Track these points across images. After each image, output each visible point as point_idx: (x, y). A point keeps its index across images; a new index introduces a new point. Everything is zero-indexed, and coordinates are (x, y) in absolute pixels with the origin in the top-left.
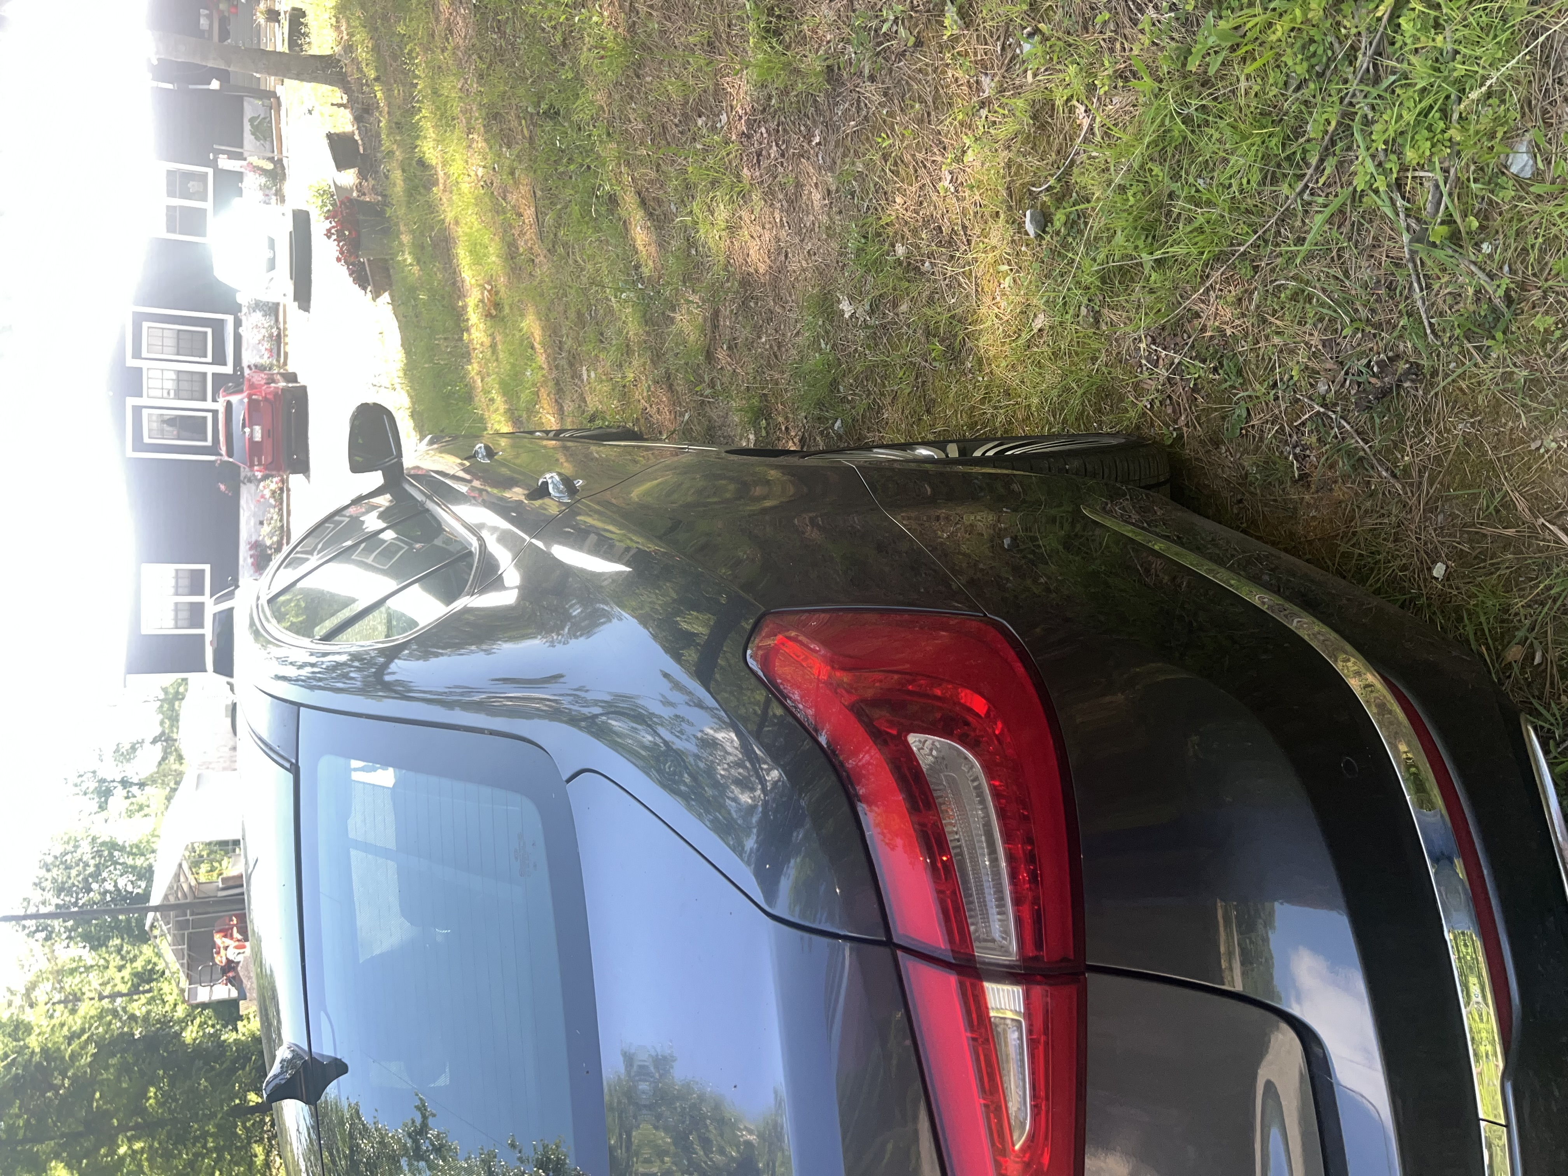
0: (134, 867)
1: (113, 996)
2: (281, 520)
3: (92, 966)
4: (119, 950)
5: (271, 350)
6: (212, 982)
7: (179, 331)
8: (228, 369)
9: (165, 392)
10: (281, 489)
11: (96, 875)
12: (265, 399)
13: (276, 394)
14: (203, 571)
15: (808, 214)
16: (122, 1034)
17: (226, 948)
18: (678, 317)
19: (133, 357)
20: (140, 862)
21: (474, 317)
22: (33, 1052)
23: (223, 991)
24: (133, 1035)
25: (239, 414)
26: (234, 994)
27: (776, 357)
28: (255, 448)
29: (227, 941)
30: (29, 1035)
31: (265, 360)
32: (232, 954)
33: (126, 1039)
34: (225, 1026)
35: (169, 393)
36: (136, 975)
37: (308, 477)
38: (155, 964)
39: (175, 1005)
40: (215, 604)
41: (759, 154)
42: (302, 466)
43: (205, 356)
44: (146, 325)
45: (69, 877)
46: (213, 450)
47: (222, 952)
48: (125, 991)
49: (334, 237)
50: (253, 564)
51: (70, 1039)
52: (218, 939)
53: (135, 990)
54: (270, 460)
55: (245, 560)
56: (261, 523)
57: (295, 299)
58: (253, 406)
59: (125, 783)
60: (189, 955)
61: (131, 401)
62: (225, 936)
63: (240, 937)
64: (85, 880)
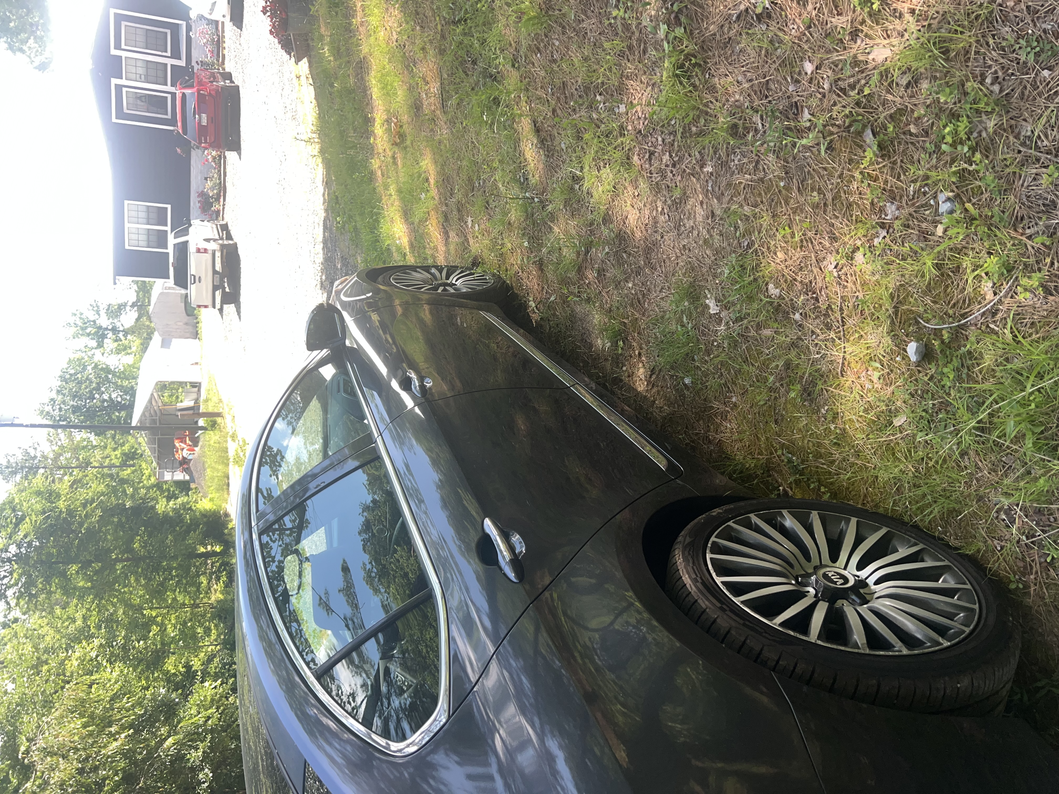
0: (122, 386)
1: (111, 466)
2: (220, 179)
3: (96, 446)
4: (113, 437)
5: (212, 52)
6: (173, 471)
7: (147, 30)
8: (182, 63)
9: (138, 76)
10: (220, 156)
11: (98, 389)
12: (210, 94)
13: (217, 91)
14: (166, 208)
15: (689, 219)
16: (118, 505)
17: (182, 449)
18: (556, 229)
19: (115, 48)
20: (125, 383)
21: (379, 130)
22: (61, 511)
23: (180, 476)
24: (125, 505)
25: (191, 104)
26: (187, 478)
27: (639, 302)
28: (202, 130)
29: (183, 445)
30: (59, 500)
31: (209, 59)
32: (185, 453)
33: (121, 509)
34: (181, 492)
35: (141, 78)
36: (124, 454)
37: (240, 154)
38: (136, 449)
39: (150, 476)
40: (175, 238)
41: (652, 154)
42: (236, 146)
43: (166, 51)
44: (124, 24)
45: (80, 389)
46: (173, 122)
47: (180, 451)
48: (118, 464)
49: (269, 14)
50: (200, 207)
51: (84, 505)
52: (177, 444)
53: (124, 465)
54: (213, 140)
55: (194, 204)
56: (206, 179)
57: (231, 20)
58: (201, 98)
59: (114, 330)
60: (159, 451)
61: (114, 81)
62: (181, 442)
63: (190, 443)
64: (91, 392)
